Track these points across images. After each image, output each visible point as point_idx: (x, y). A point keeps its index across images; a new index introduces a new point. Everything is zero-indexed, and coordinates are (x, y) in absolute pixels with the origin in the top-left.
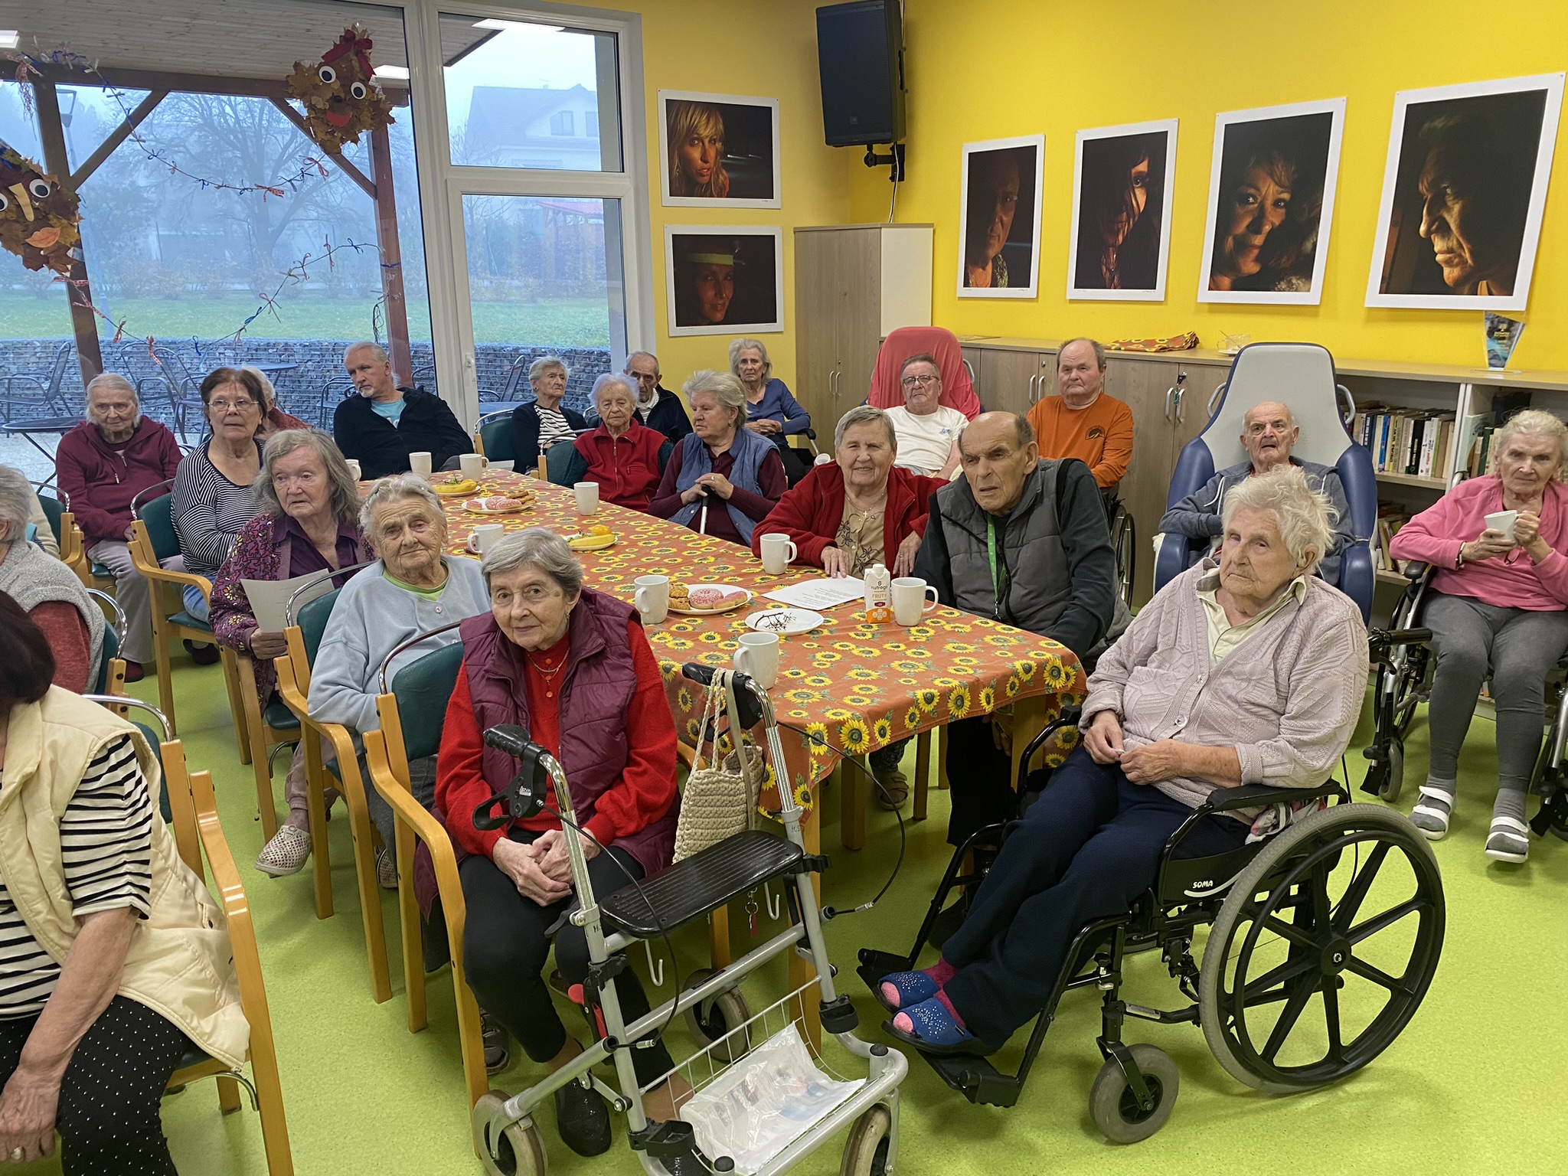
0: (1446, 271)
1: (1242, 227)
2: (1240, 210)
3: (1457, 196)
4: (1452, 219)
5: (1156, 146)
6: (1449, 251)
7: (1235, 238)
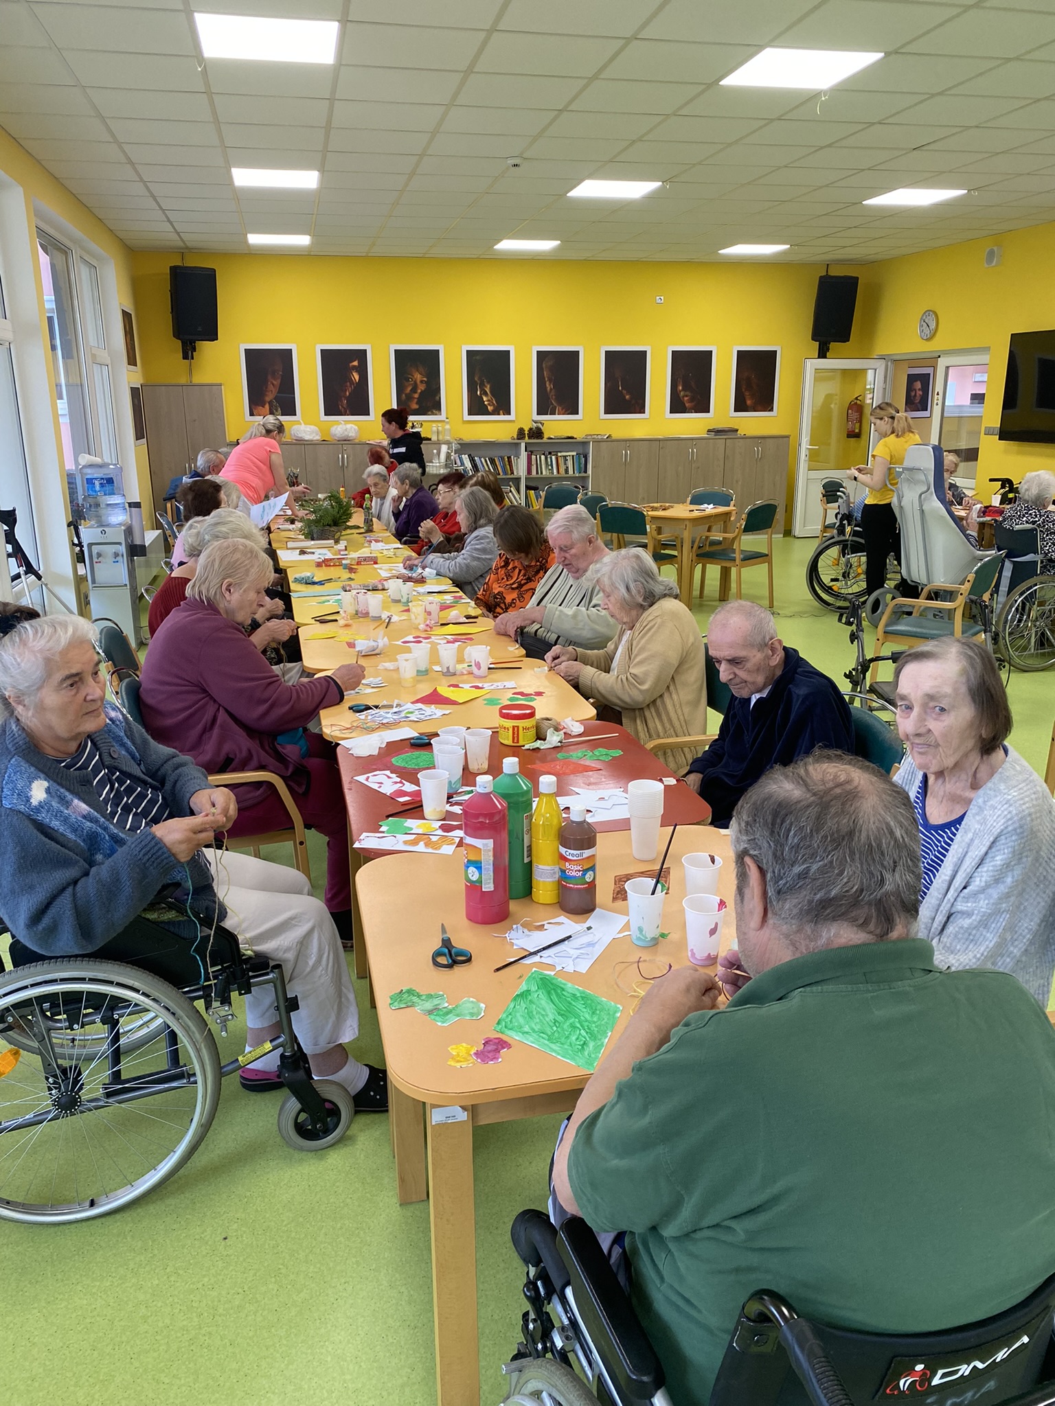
0: (489, 407)
1: (408, 390)
2: (406, 384)
3: (488, 382)
4: (487, 390)
5: (361, 355)
6: (488, 401)
7: (406, 395)
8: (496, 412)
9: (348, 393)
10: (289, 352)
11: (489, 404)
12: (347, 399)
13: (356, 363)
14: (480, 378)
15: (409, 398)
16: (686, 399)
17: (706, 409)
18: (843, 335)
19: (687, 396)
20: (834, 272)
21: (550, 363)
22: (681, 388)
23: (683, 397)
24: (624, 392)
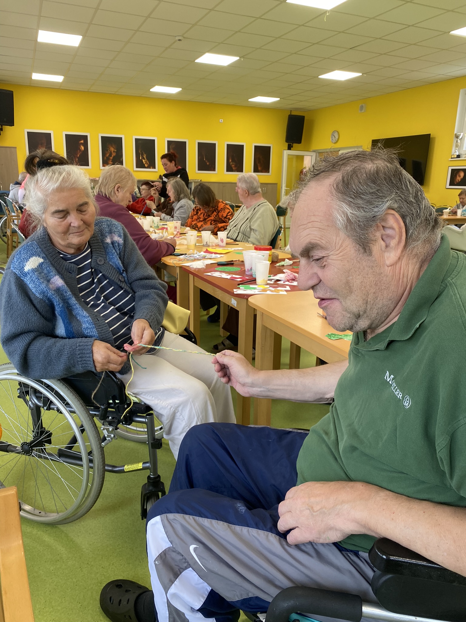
0: (146, 165)
1: (108, 155)
2: (106, 152)
3: (145, 153)
4: (145, 157)
5: (85, 138)
6: (145, 162)
7: (107, 157)
8: (149, 167)
9: (78, 156)
10: (49, 135)
11: (146, 164)
12: (78, 158)
13: (82, 142)
14: (141, 151)
15: (108, 159)
16: (233, 166)
17: (241, 171)
18: (299, 141)
19: (233, 164)
20: (294, 113)
21: (173, 146)
22: (230, 161)
23: (232, 165)
24: (206, 161)
